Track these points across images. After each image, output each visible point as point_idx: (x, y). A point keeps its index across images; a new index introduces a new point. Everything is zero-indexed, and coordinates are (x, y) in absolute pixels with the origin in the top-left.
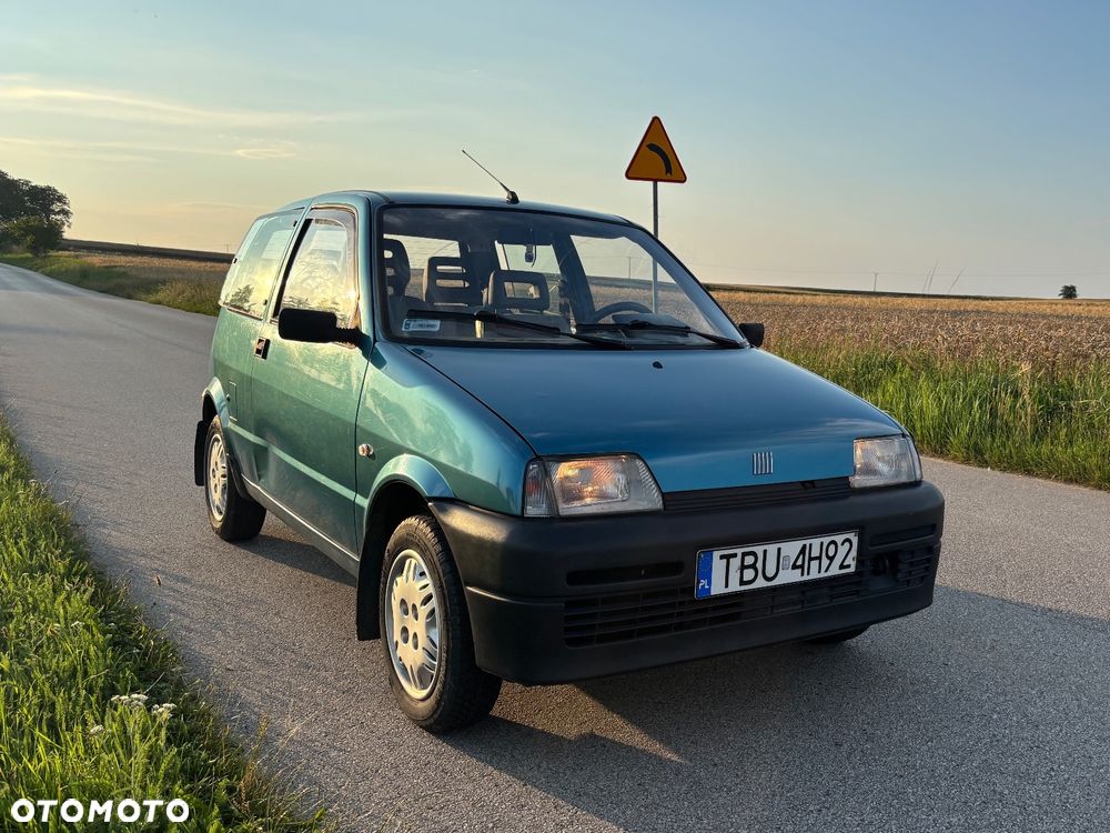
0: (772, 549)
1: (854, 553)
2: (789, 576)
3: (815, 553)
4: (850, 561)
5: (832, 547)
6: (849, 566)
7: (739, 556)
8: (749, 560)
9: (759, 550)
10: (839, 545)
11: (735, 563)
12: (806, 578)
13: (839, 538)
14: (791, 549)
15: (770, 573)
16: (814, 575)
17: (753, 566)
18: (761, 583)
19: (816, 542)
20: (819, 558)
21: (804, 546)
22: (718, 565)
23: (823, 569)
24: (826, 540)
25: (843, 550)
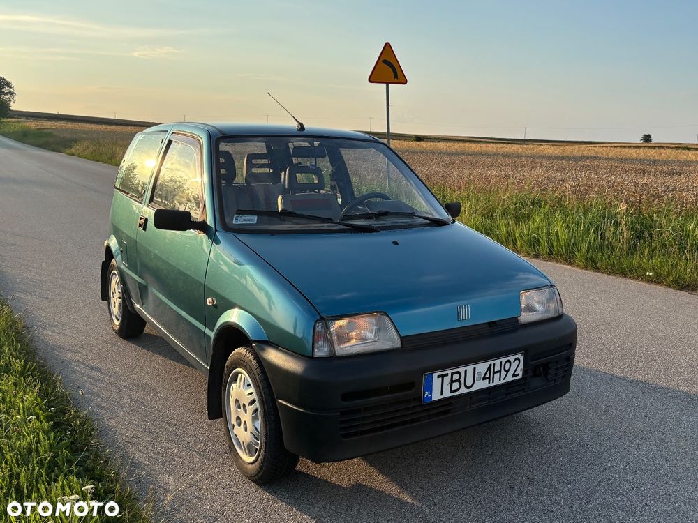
0: (470, 369)
1: (521, 366)
2: (481, 385)
3: (497, 369)
4: (519, 372)
5: (508, 364)
6: (518, 375)
7: (450, 375)
8: (456, 377)
9: (462, 370)
10: (512, 362)
11: (447, 379)
12: (492, 384)
13: (512, 358)
14: (482, 367)
15: (469, 384)
16: (497, 382)
17: (459, 381)
18: (463, 390)
19: (497, 362)
20: (500, 372)
21: (491, 365)
22: (436, 382)
23: (502, 378)
24: (504, 360)
25: (514, 365)
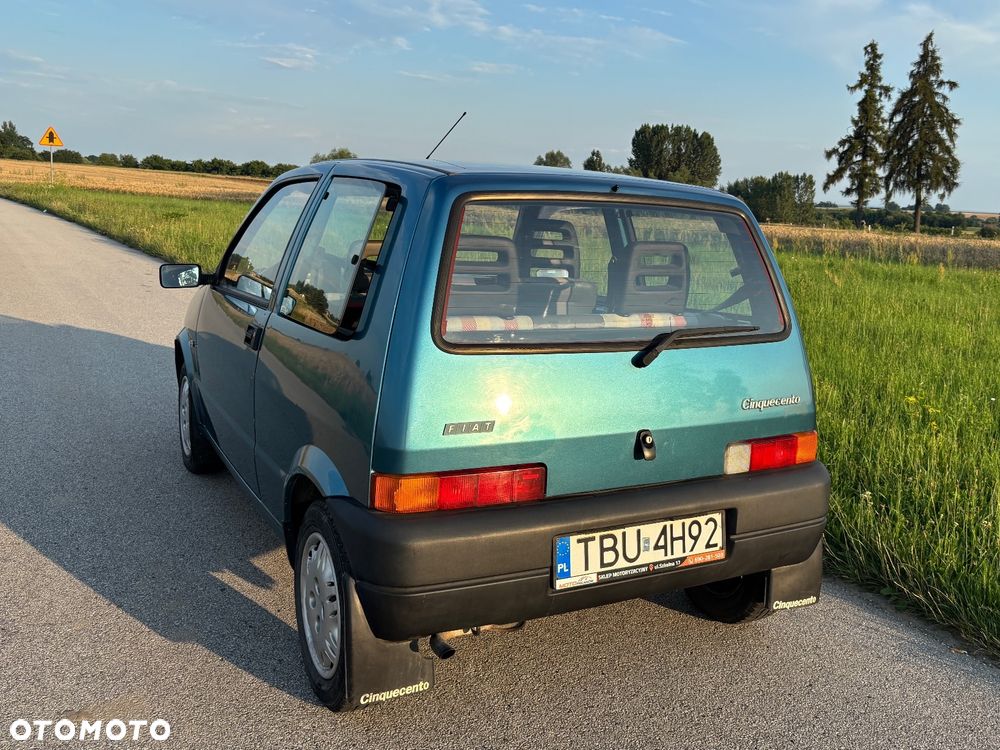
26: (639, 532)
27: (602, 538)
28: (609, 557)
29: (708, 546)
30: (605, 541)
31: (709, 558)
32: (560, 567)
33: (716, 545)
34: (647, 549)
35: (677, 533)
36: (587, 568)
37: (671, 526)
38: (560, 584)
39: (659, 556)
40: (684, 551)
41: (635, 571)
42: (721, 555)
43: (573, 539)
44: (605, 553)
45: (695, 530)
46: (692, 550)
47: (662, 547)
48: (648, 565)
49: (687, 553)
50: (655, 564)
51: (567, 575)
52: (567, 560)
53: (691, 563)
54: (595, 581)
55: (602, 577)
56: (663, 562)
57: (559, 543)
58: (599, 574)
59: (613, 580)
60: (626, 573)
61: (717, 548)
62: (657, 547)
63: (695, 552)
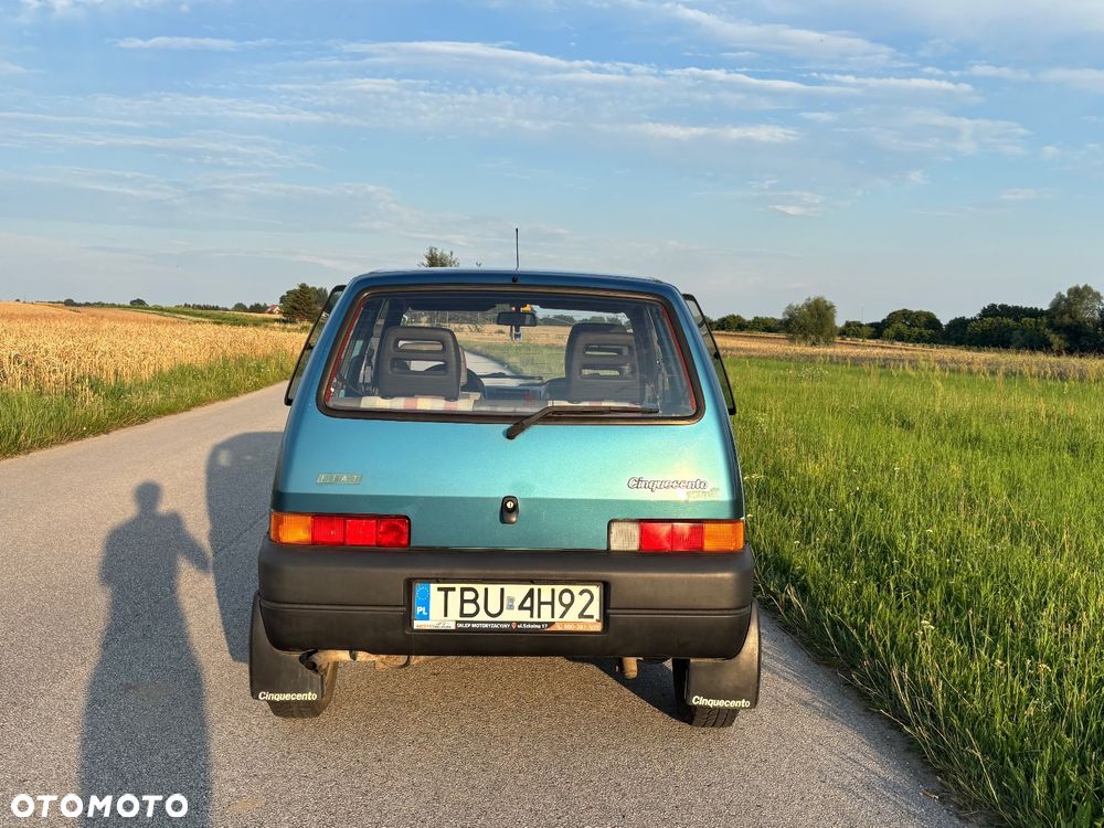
26: (502, 590)
27: (463, 590)
28: (469, 608)
29: (581, 615)
30: (465, 593)
31: (581, 628)
32: (419, 609)
33: (592, 617)
34: (511, 607)
35: (546, 597)
36: (446, 615)
37: (539, 590)
38: (417, 624)
39: (524, 616)
40: (553, 617)
41: (496, 626)
42: (598, 627)
43: (434, 587)
44: (465, 605)
45: (567, 598)
46: (562, 617)
47: (526, 609)
48: (510, 623)
49: (556, 619)
50: (518, 623)
51: (427, 618)
52: (426, 604)
53: (560, 629)
54: (453, 627)
55: (460, 625)
56: (527, 623)
57: (419, 588)
58: (457, 622)
59: (471, 630)
60: (486, 626)
61: (594, 620)
62: (521, 607)
63: (565, 619)
